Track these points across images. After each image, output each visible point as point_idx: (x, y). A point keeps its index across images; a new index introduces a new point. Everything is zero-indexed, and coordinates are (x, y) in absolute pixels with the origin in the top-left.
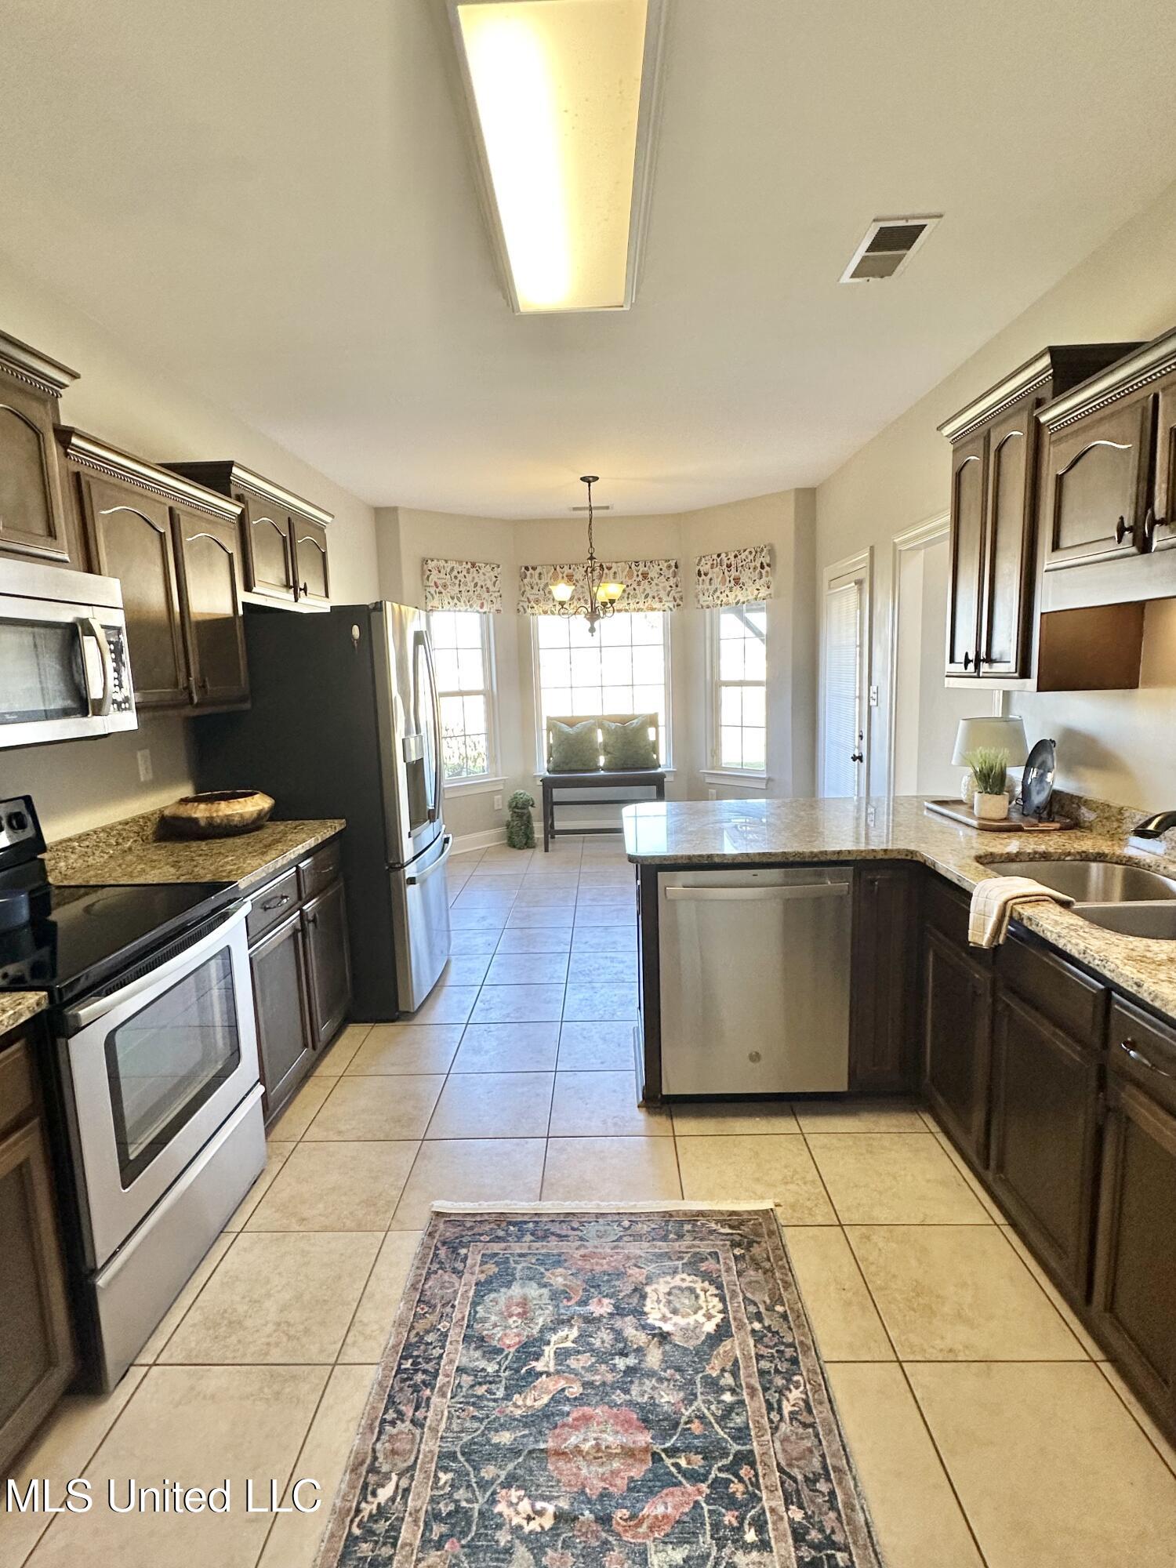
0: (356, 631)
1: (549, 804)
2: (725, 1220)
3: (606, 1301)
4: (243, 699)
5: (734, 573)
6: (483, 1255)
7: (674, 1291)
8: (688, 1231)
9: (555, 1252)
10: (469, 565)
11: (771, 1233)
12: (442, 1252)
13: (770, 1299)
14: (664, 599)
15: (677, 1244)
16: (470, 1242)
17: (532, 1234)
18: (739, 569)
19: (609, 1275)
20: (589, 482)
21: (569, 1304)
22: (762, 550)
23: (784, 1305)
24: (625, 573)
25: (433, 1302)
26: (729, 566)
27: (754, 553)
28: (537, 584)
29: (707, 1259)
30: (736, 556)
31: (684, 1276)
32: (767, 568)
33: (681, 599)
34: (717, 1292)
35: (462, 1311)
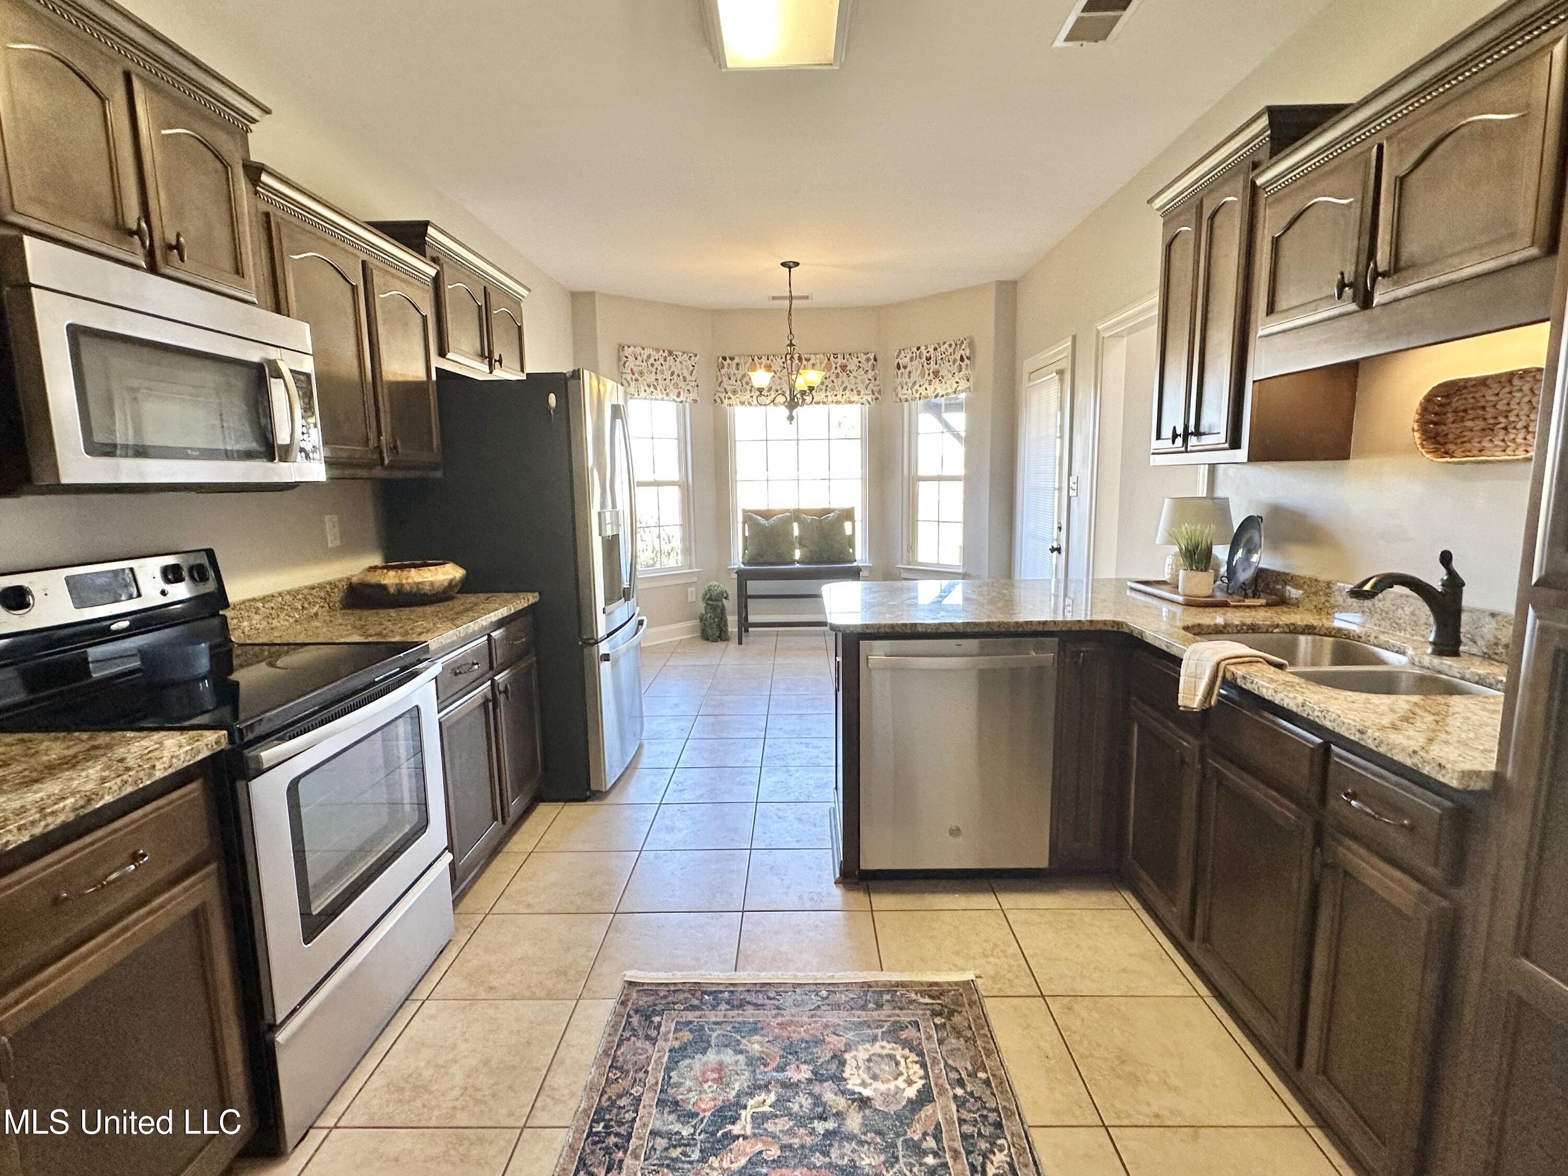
0: (552, 399)
1: (744, 598)
2: (925, 991)
3: (804, 1067)
4: (434, 467)
5: (933, 366)
6: (677, 1023)
7: (873, 1058)
8: (888, 1001)
9: (751, 1020)
10: (666, 354)
11: (972, 1003)
12: (635, 1020)
13: (972, 1065)
14: (862, 392)
15: (875, 1014)
16: (663, 1010)
17: (728, 1003)
18: (939, 362)
19: (807, 1042)
20: (790, 268)
21: (766, 1070)
22: (962, 342)
23: (986, 1072)
24: (824, 365)
25: (625, 1067)
26: (928, 359)
27: (954, 346)
28: (734, 374)
29: (907, 1027)
30: (935, 349)
31: (884, 1043)
32: (966, 361)
33: (879, 392)
34: (917, 1059)
35: (655, 1076)
